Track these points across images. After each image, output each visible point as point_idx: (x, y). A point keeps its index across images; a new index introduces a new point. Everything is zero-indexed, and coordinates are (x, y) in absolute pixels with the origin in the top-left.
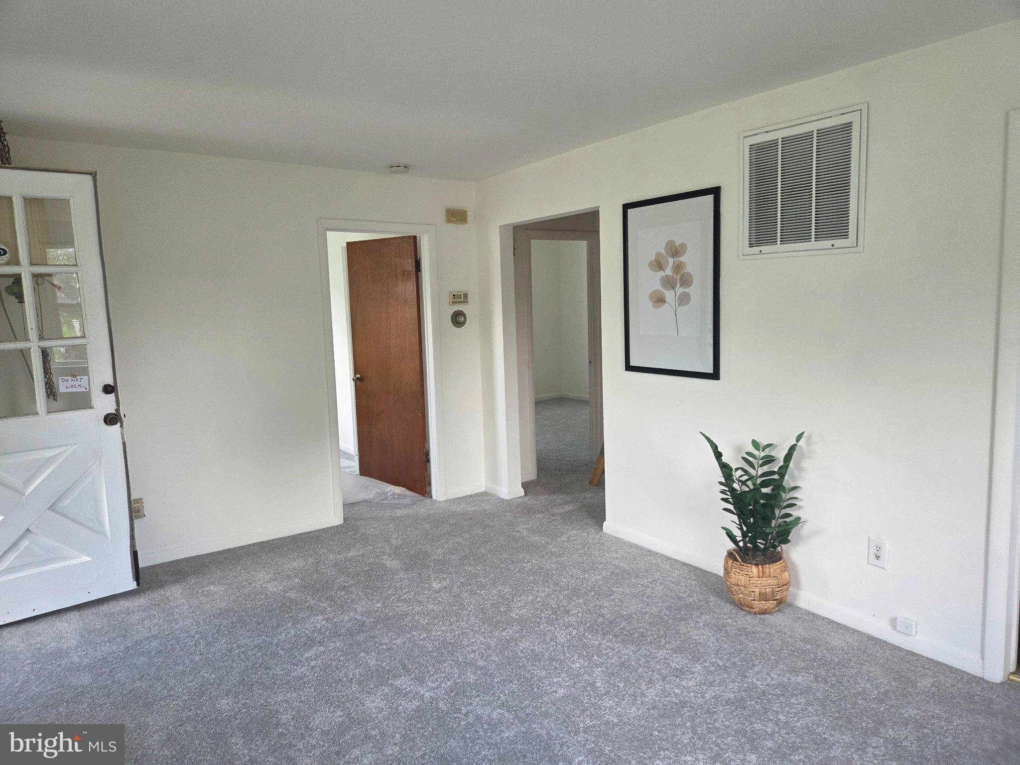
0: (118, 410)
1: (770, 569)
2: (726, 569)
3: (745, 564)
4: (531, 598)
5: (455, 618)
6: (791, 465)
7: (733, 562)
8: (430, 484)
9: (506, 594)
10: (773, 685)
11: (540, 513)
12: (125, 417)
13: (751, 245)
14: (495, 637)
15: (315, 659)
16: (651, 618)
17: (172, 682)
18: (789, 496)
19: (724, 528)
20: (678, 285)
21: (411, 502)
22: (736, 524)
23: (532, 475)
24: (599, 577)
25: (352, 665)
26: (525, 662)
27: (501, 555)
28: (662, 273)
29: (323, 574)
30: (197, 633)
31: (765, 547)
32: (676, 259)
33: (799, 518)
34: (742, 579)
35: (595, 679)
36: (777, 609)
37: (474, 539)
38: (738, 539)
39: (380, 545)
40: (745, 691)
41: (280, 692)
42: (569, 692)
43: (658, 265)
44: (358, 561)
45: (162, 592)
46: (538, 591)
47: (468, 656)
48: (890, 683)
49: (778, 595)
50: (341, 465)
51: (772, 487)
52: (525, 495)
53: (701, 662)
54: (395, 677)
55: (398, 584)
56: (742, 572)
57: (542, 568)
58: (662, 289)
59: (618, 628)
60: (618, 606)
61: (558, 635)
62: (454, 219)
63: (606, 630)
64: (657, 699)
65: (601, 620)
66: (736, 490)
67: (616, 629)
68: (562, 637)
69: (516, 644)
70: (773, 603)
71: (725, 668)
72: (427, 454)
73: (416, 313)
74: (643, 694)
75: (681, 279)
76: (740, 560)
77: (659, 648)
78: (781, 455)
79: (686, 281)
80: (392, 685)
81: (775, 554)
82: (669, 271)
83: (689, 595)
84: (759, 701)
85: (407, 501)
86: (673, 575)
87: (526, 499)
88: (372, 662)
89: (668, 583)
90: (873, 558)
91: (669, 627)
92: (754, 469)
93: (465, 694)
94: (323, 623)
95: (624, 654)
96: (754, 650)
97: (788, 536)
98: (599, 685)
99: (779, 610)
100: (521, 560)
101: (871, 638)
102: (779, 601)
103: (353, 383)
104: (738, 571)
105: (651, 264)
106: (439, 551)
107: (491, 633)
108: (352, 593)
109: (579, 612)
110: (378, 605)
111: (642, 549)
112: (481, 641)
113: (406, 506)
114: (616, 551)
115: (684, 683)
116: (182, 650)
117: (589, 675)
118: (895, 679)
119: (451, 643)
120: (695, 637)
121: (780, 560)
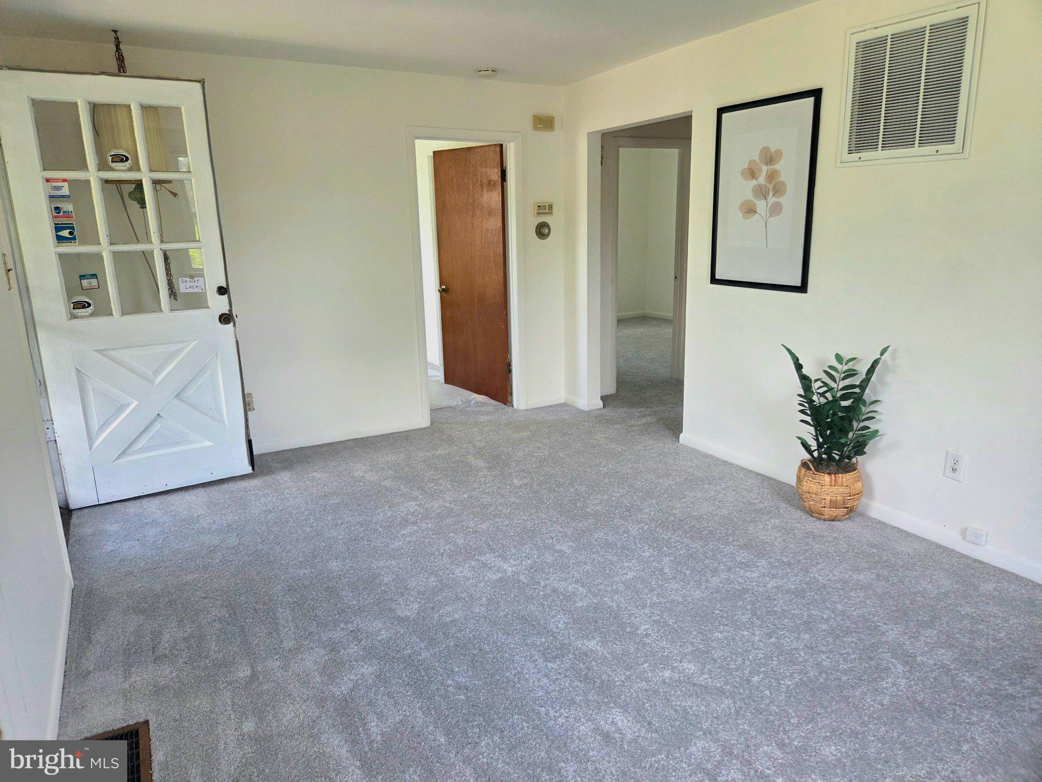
0: (230, 311)
1: (842, 478)
2: (798, 478)
3: (818, 473)
4: (606, 497)
5: (534, 510)
6: (873, 379)
7: (806, 471)
8: (511, 394)
9: (582, 493)
10: (835, 580)
11: (617, 424)
12: (237, 317)
13: (850, 152)
14: (571, 527)
15: (410, 536)
16: (721, 519)
17: (289, 547)
18: (868, 410)
19: (799, 438)
20: (771, 194)
21: (494, 410)
22: (812, 434)
23: (611, 389)
24: (672, 483)
25: (442, 542)
26: (599, 549)
27: (579, 459)
28: (754, 182)
29: (413, 468)
30: (306, 510)
31: (839, 459)
32: (771, 167)
33: (877, 431)
34: (814, 487)
35: (664, 566)
36: (846, 516)
37: (554, 445)
38: (813, 449)
39: (465, 446)
40: (806, 584)
41: (381, 560)
42: (638, 575)
43: (751, 173)
44: (445, 459)
45: (273, 476)
46: (613, 492)
47: (547, 541)
48: (953, 585)
49: (849, 503)
50: (429, 375)
51: (852, 400)
52: (604, 407)
53: (766, 558)
54: (480, 554)
55: (482, 480)
56: (814, 480)
57: (617, 472)
58: (753, 199)
59: (689, 525)
60: (690, 508)
61: (631, 529)
62: (541, 126)
63: (677, 528)
64: (720, 585)
65: (672, 518)
66: (814, 401)
67: (686, 527)
68: (634, 530)
69: (591, 534)
70: (844, 511)
71: (789, 564)
72: (509, 365)
73: (500, 225)
74: (707, 581)
75: (774, 188)
76: (813, 469)
77: (726, 544)
78: (863, 369)
79: (779, 190)
80: (478, 560)
81: (849, 465)
82: (762, 180)
83: (761, 501)
84: (819, 592)
85: (491, 409)
86: (747, 483)
87: (605, 411)
88: (461, 541)
89: (740, 490)
90: (949, 470)
91: (738, 527)
92: (835, 382)
93: (543, 571)
94: (416, 507)
95: (692, 548)
96: (820, 551)
97: (864, 448)
98: (666, 570)
99: (850, 518)
100: (598, 464)
101: (939, 546)
102: (849, 509)
103: (438, 294)
104: (810, 479)
105: (743, 173)
106: (520, 454)
107: (568, 524)
108: (441, 485)
109: (651, 511)
110: (464, 496)
111: (717, 459)
112: (559, 530)
113: (488, 413)
114: (691, 461)
115: (748, 574)
116: (294, 522)
117: (658, 563)
118: (957, 582)
119: (531, 530)
120: (762, 537)
121: (855, 471)
